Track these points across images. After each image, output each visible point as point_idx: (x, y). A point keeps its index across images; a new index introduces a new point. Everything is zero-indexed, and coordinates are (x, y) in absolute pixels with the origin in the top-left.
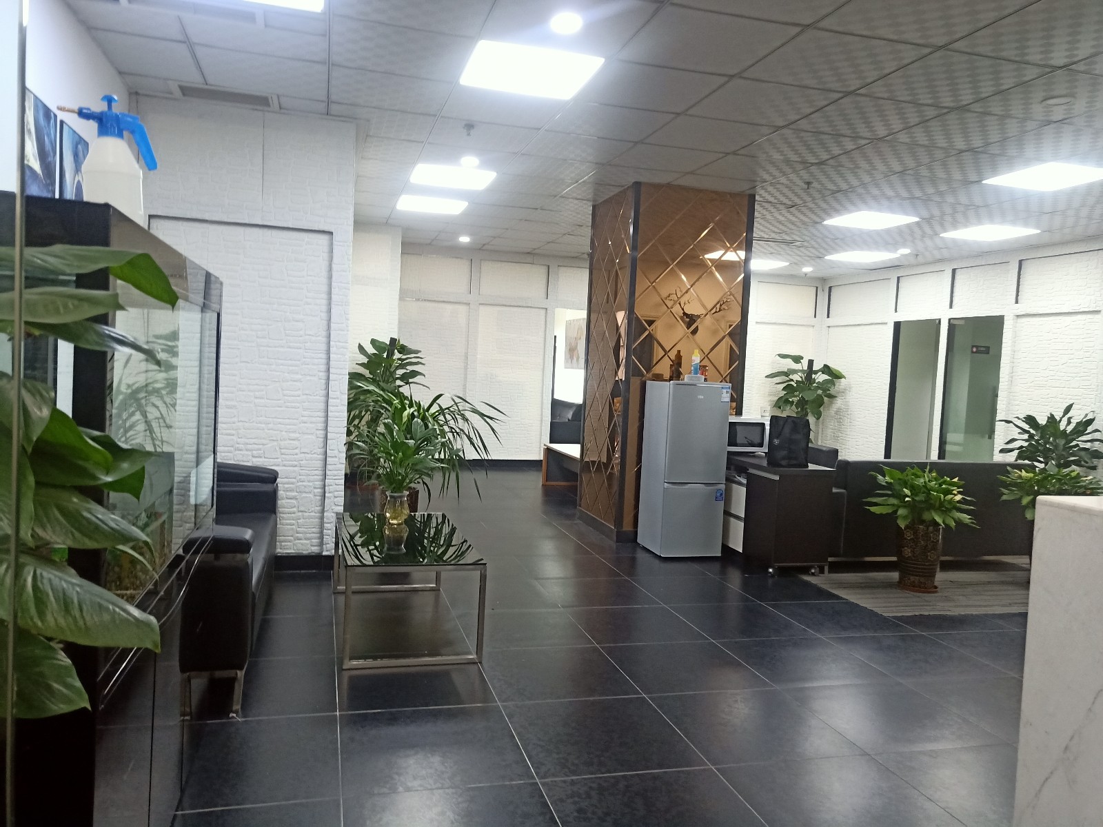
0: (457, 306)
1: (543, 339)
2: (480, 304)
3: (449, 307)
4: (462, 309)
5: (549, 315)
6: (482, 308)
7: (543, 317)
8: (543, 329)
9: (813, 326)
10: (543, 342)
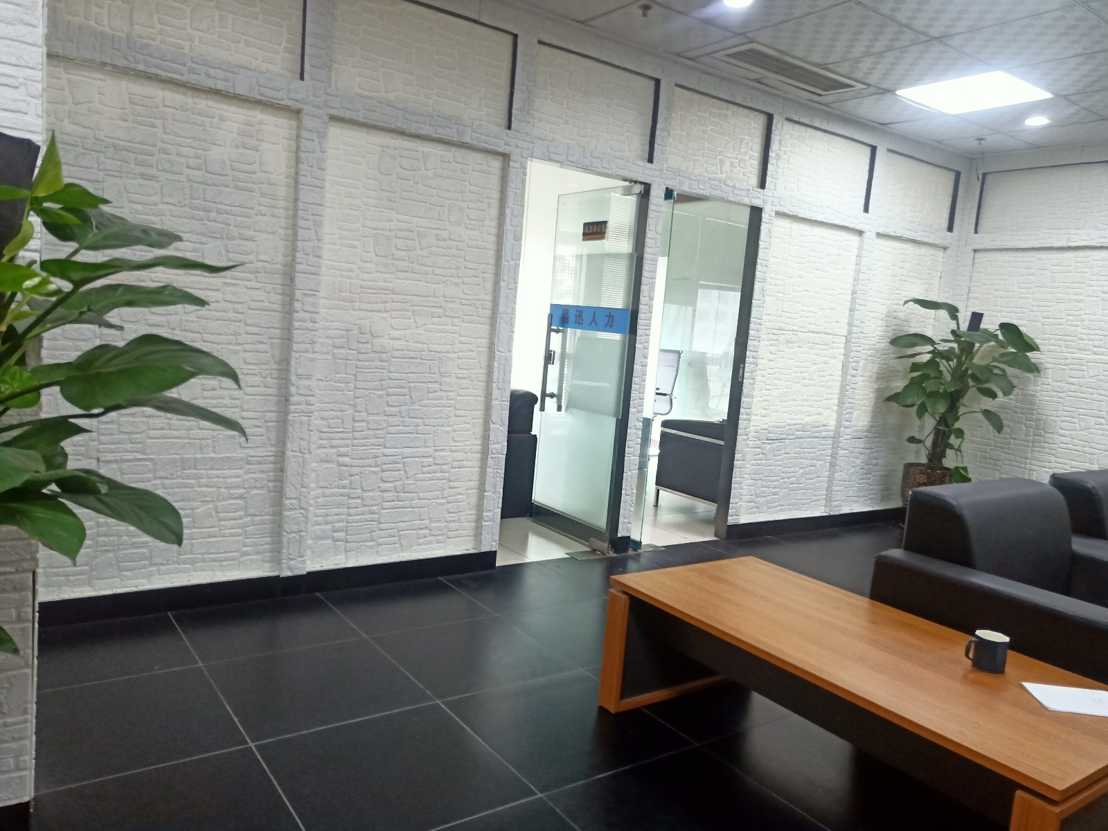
0: (258, 115)
1: (493, 239)
2: (333, 118)
3: (235, 115)
4: (275, 128)
5: (513, 173)
6: (335, 131)
7: (495, 180)
8: (494, 212)
9: (945, 248)
10: (492, 247)
